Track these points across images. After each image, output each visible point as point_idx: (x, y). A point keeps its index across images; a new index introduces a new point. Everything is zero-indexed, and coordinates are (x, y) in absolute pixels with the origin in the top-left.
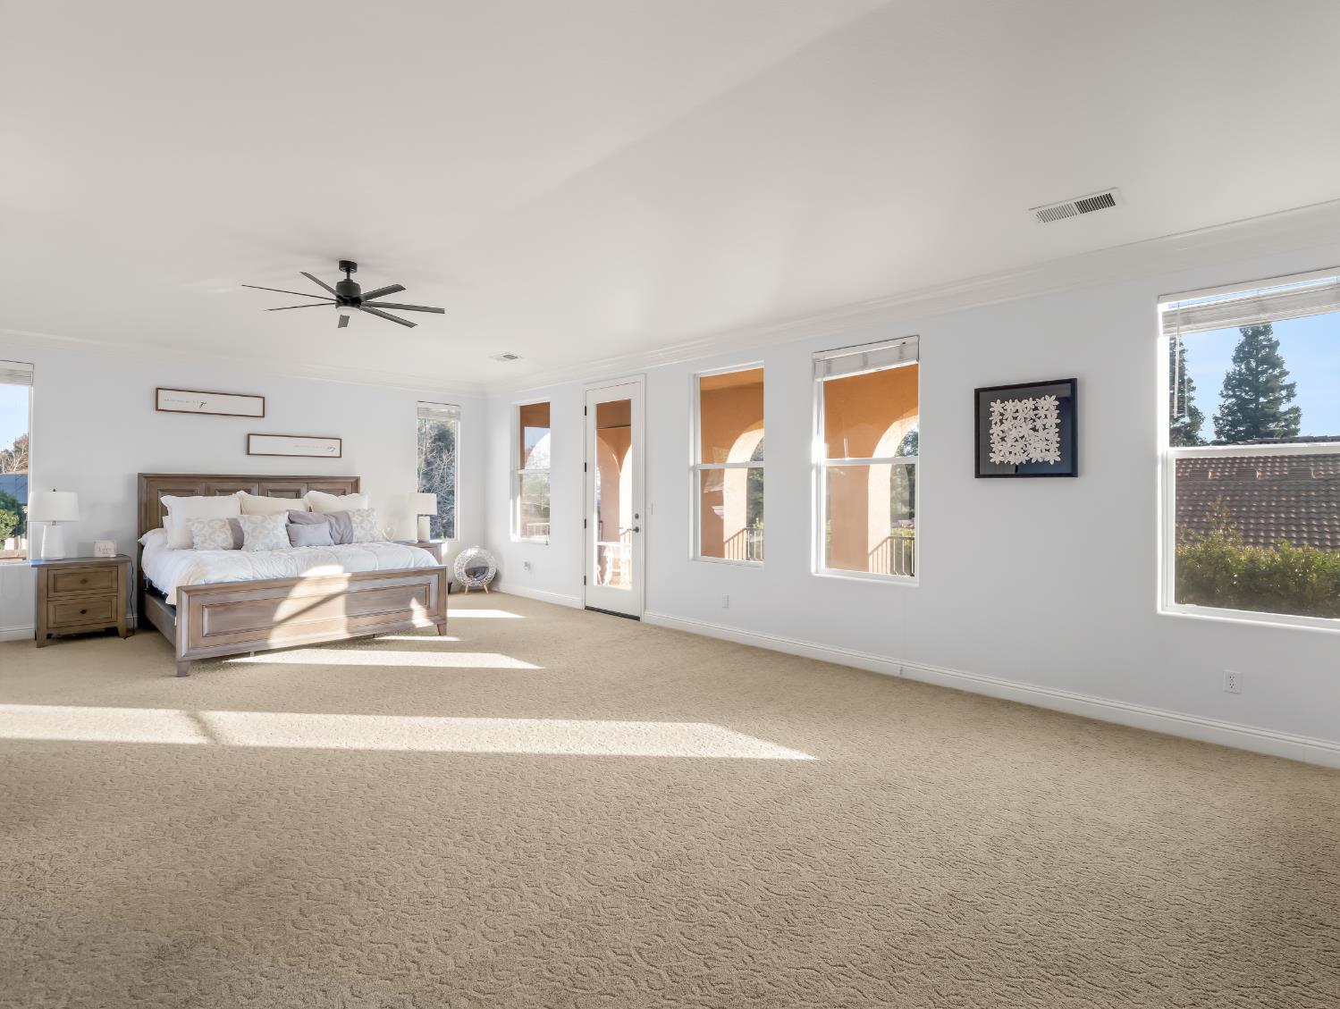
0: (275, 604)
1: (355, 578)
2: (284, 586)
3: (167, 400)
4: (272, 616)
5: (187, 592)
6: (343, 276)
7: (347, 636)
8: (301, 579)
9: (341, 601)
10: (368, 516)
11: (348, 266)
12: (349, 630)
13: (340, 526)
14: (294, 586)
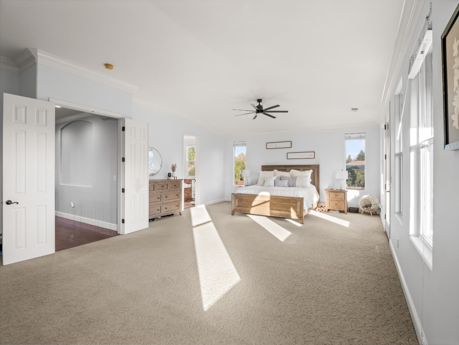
0: (252, 202)
1: (272, 198)
2: (254, 196)
3: (269, 146)
4: (251, 204)
5: (233, 194)
6: (257, 104)
7: (269, 215)
8: (257, 195)
9: (268, 204)
10: (303, 178)
11: (259, 101)
12: (271, 214)
13: (292, 181)
14: (256, 197)
